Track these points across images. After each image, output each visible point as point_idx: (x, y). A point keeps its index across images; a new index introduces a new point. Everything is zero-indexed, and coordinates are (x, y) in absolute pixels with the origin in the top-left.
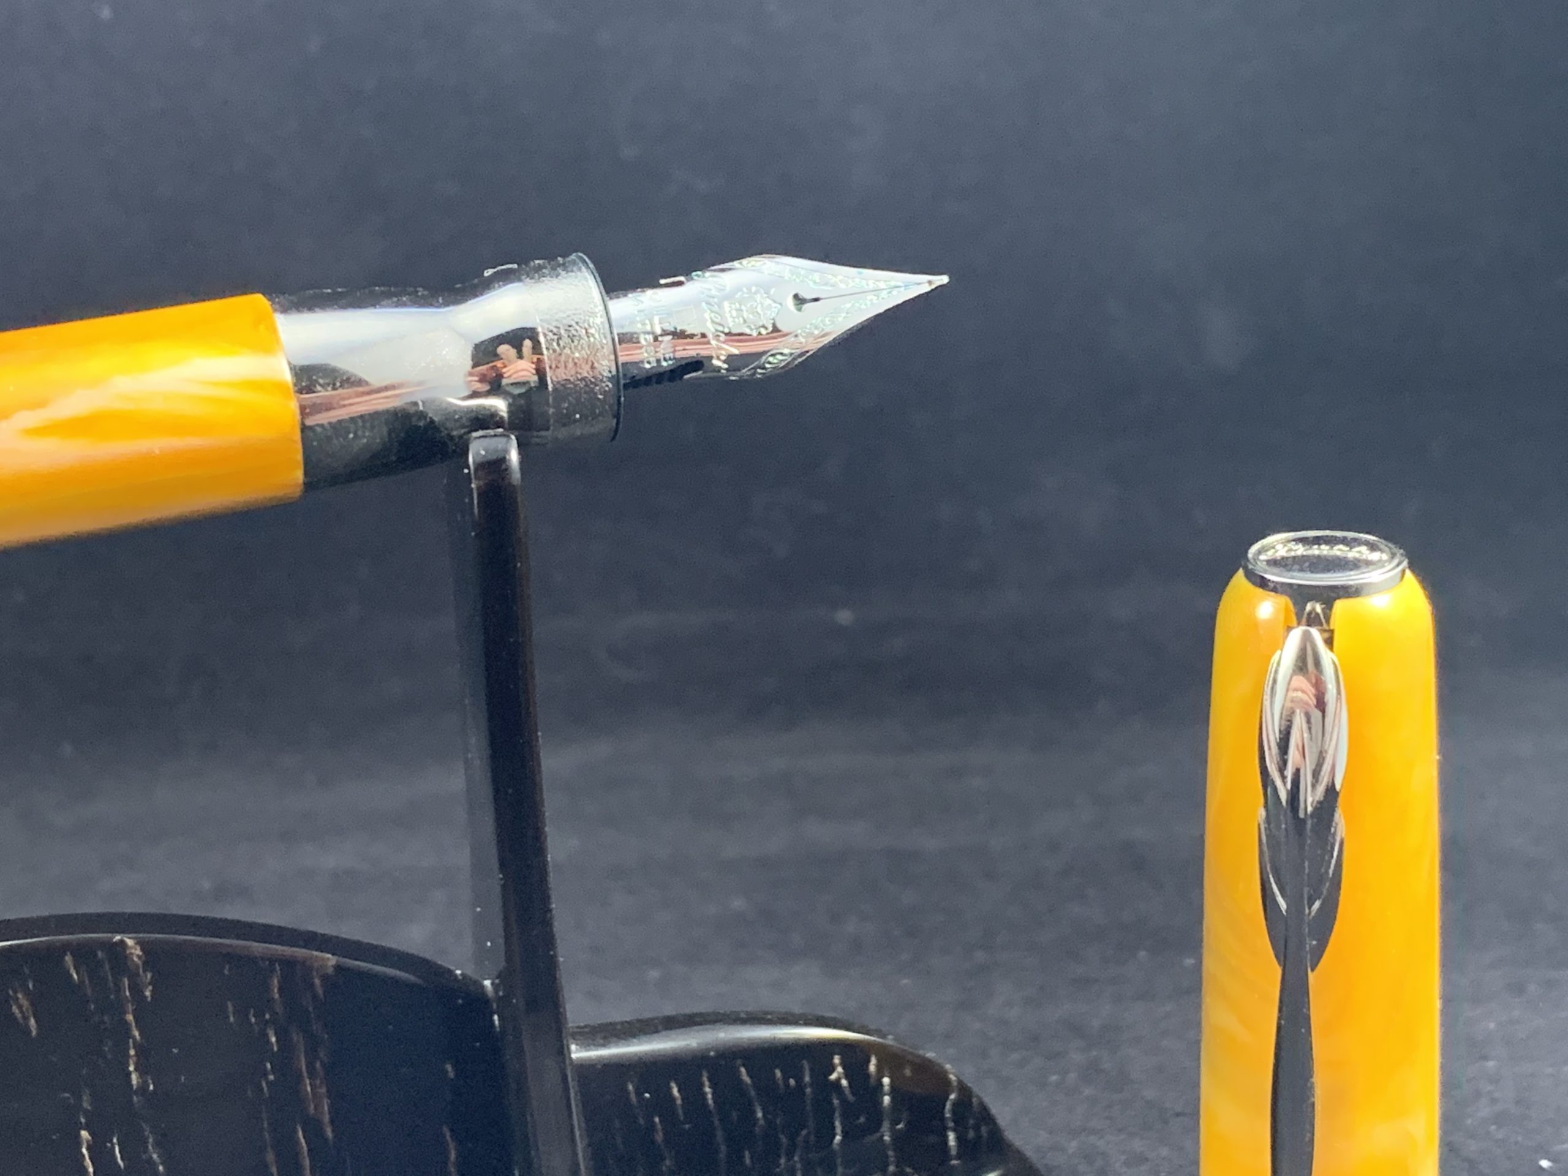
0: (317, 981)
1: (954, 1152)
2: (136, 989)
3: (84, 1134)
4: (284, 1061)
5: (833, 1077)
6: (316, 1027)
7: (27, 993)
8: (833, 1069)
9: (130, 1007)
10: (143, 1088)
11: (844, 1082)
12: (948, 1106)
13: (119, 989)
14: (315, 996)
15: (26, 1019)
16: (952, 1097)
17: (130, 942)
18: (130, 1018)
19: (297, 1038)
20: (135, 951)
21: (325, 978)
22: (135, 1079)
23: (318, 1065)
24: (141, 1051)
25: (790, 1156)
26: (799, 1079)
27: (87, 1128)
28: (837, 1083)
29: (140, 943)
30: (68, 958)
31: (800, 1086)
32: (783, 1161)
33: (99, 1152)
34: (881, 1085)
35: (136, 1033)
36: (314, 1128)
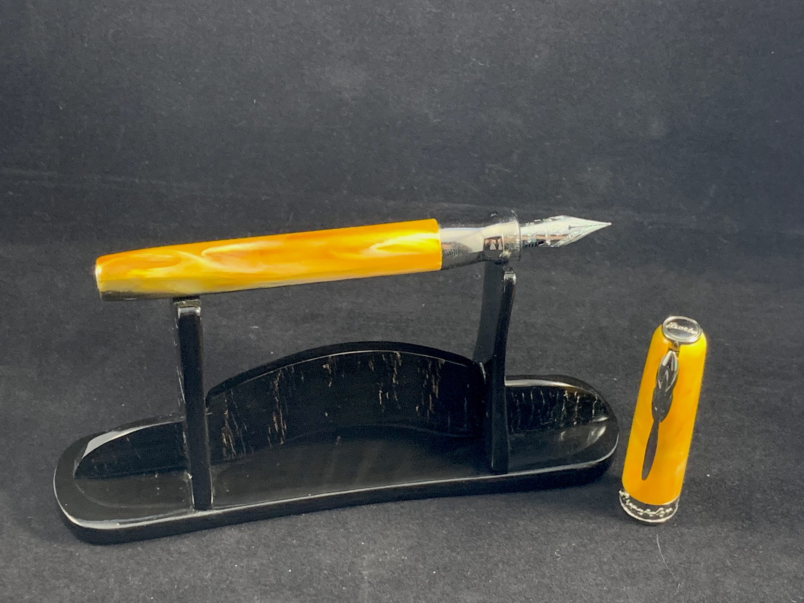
0: (440, 365)
1: (593, 414)
2: (397, 363)
3: (381, 391)
4: (429, 381)
5: (564, 395)
6: (438, 375)
7: (373, 362)
8: (565, 394)
9: (396, 367)
10: (395, 384)
11: (567, 397)
12: (594, 404)
13: (393, 363)
14: (439, 369)
15: (371, 366)
16: (596, 402)
17: (398, 353)
18: (395, 369)
19: (433, 376)
20: (399, 355)
21: (442, 364)
22: (394, 381)
23: (437, 382)
24: (396, 376)
26: (556, 395)
28: (565, 397)
29: (400, 354)
30: (383, 356)
31: (556, 397)
33: (383, 395)
34: (577, 398)
35: (396, 372)
36: (433, 395)
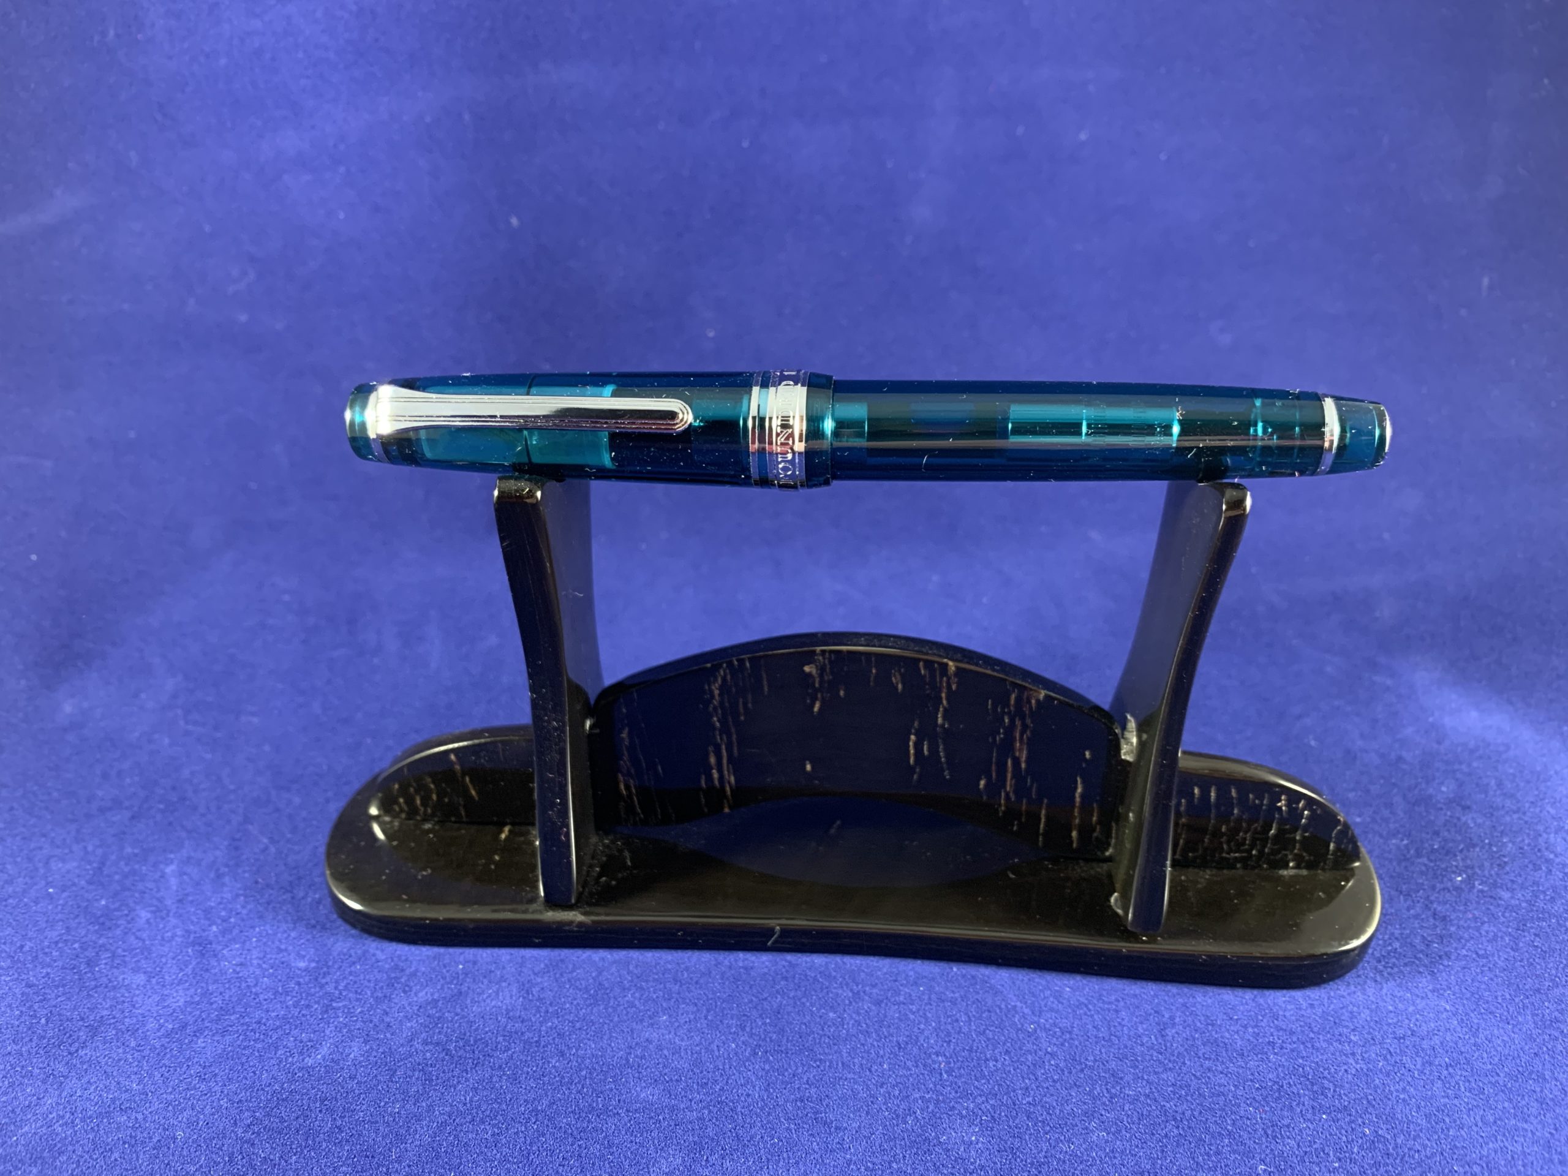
0: (1033, 702)
1: (1331, 852)
2: (949, 684)
3: (913, 737)
4: (1010, 731)
5: (1279, 804)
6: (1028, 721)
7: (901, 674)
8: (1280, 801)
9: (945, 690)
10: (943, 726)
11: (1284, 808)
12: (1335, 832)
13: (941, 682)
14: (1031, 708)
15: (897, 684)
16: (1339, 828)
17: (950, 664)
18: (943, 695)
19: (1018, 722)
20: (952, 668)
22: (940, 721)
23: (1025, 736)
24: (945, 710)
25: (1246, 832)
26: (1262, 801)
27: (915, 734)
28: (1280, 808)
29: (956, 666)
30: (921, 664)
31: (1262, 804)
32: (1241, 834)
33: (918, 746)
34: (1303, 813)
35: (945, 702)
36: (1016, 762)
